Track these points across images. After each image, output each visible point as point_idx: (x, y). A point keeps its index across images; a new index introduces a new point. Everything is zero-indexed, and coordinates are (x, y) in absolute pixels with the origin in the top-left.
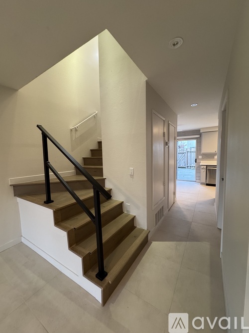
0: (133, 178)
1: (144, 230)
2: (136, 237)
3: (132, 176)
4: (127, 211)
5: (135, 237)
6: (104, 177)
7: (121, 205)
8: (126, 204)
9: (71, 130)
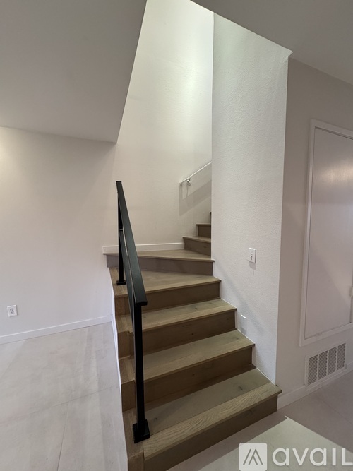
0: (254, 268)
1: (269, 382)
2: (242, 390)
3: (253, 264)
4: (242, 329)
5: (241, 388)
6: (212, 259)
7: (232, 314)
8: (242, 316)
9: (181, 185)
